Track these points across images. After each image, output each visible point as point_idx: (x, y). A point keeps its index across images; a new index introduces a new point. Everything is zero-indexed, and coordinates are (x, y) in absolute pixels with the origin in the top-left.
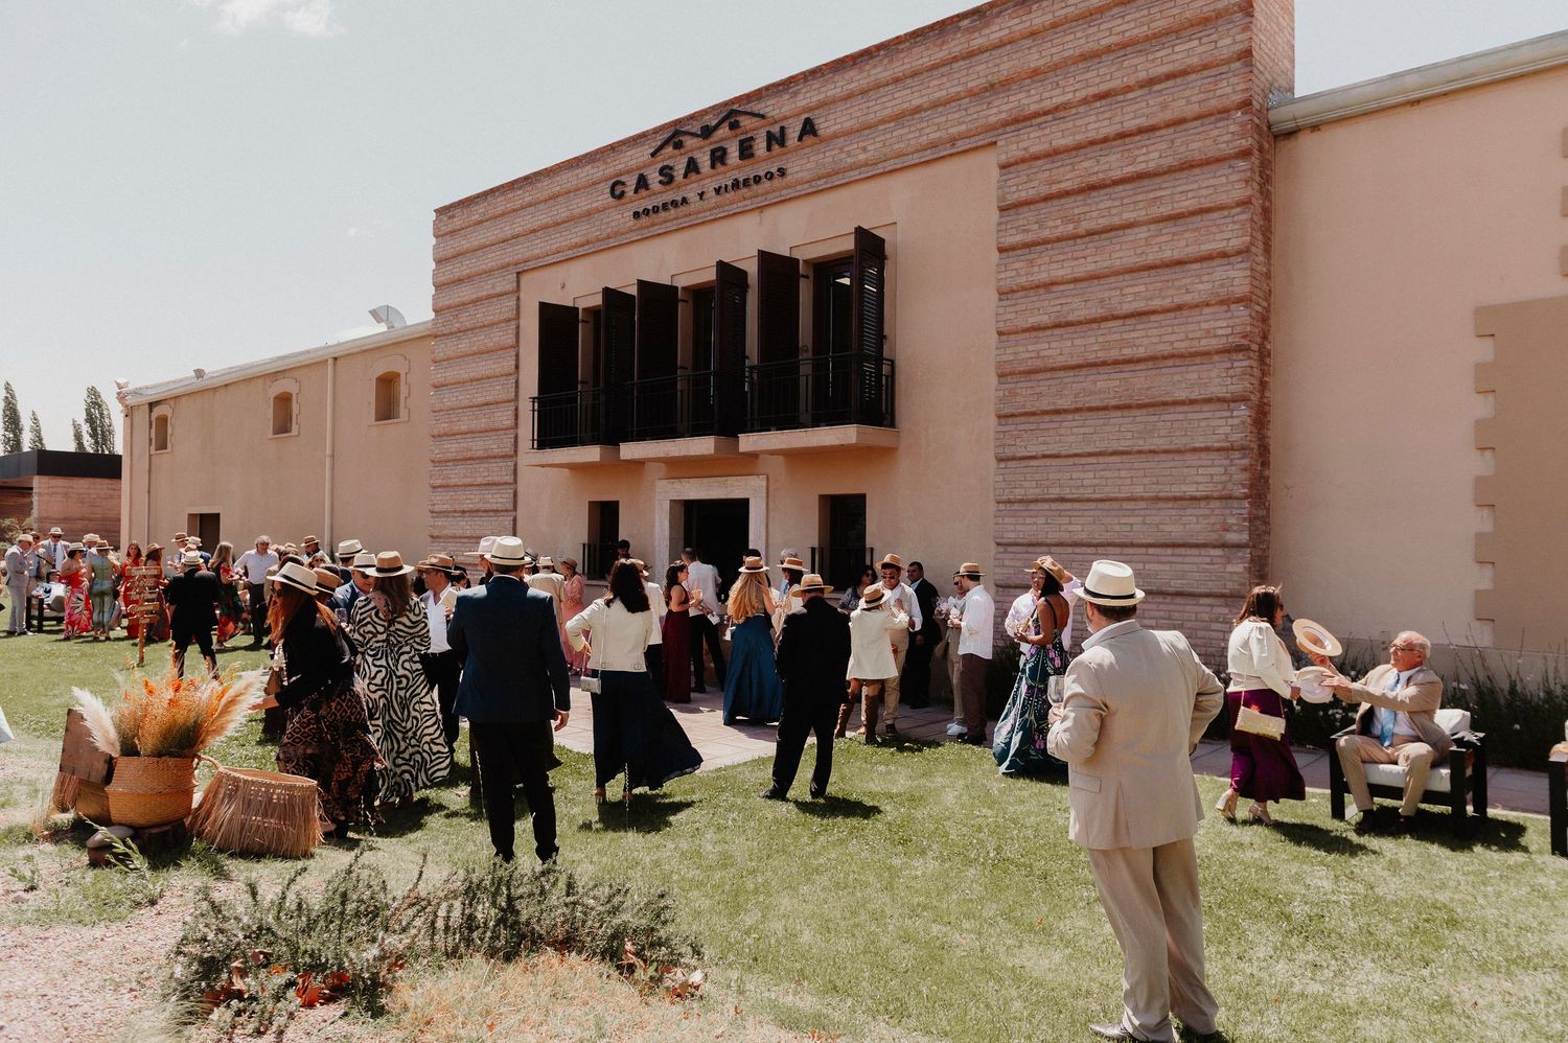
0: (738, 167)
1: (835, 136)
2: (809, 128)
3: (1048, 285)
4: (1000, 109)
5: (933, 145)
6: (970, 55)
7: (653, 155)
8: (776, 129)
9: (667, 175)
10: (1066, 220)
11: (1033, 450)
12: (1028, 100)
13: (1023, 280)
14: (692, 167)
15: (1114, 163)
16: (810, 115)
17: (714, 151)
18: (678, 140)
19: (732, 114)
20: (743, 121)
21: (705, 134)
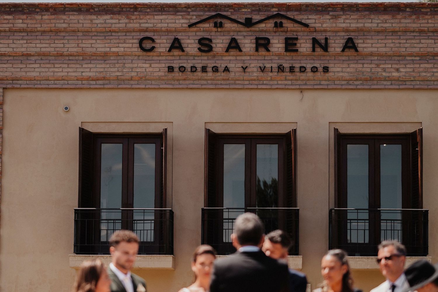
0: (279, 55)
1: (372, 54)
2: (351, 45)
7: (191, 26)
8: (320, 37)
9: (205, 45)
14: (234, 46)
16: (352, 35)
17: (257, 39)
18: (219, 20)
19: (278, 16)
20: (288, 24)
21: (249, 23)
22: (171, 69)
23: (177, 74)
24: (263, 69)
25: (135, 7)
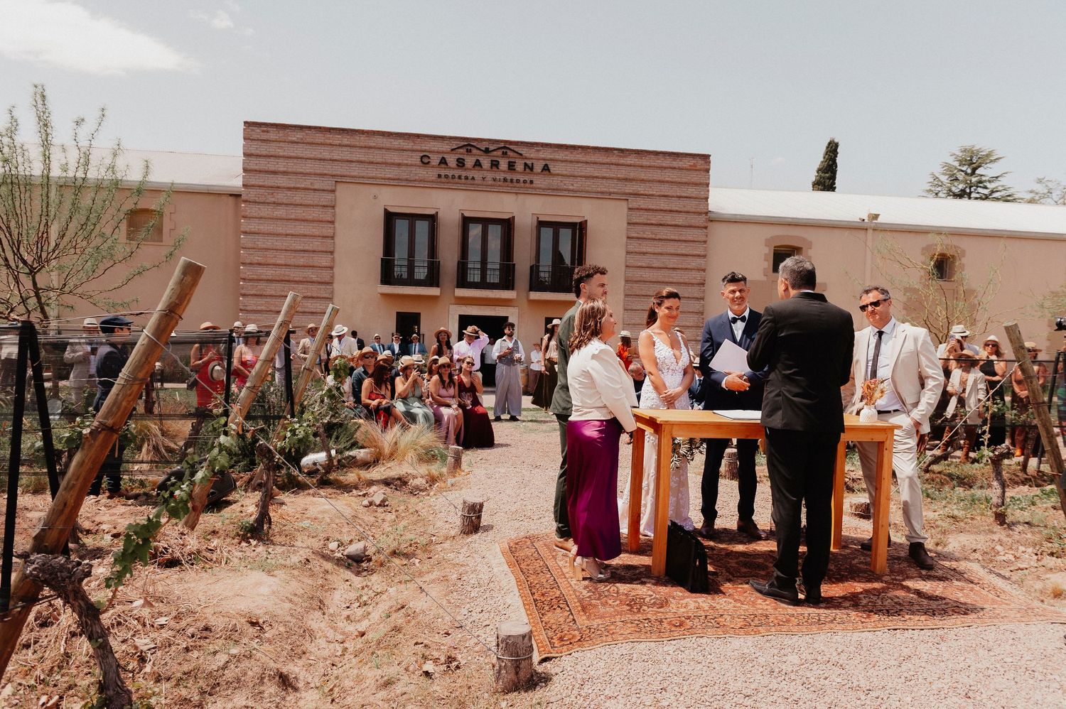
1: (558, 175)
2: (546, 168)
3: (644, 253)
4: (630, 188)
5: (602, 193)
6: (618, 165)
7: (452, 150)
8: (529, 162)
9: (461, 163)
10: (652, 233)
11: (639, 307)
12: (641, 188)
13: (637, 250)
14: (478, 164)
15: (668, 219)
16: (548, 162)
17: (492, 161)
18: (469, 148)
19: (505, 147)
20: (509, 153)
21: (487, 151)
22: (440, 176)
23: (443, 179)
24: (494, 180)
25: (418, 136)
